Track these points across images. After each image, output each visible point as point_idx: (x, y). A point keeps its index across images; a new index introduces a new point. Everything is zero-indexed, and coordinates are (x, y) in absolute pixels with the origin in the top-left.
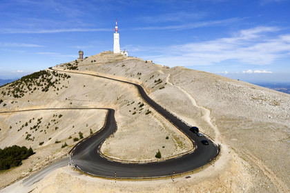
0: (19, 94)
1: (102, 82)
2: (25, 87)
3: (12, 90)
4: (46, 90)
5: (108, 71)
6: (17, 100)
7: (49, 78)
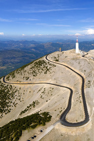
0: (35, 74)
1: (69, 72)
2: (37, 70)
3: (32, 71)
4: (46, 73)
5: (72, 64)
6: (35, 77)
7: (47, 66)
